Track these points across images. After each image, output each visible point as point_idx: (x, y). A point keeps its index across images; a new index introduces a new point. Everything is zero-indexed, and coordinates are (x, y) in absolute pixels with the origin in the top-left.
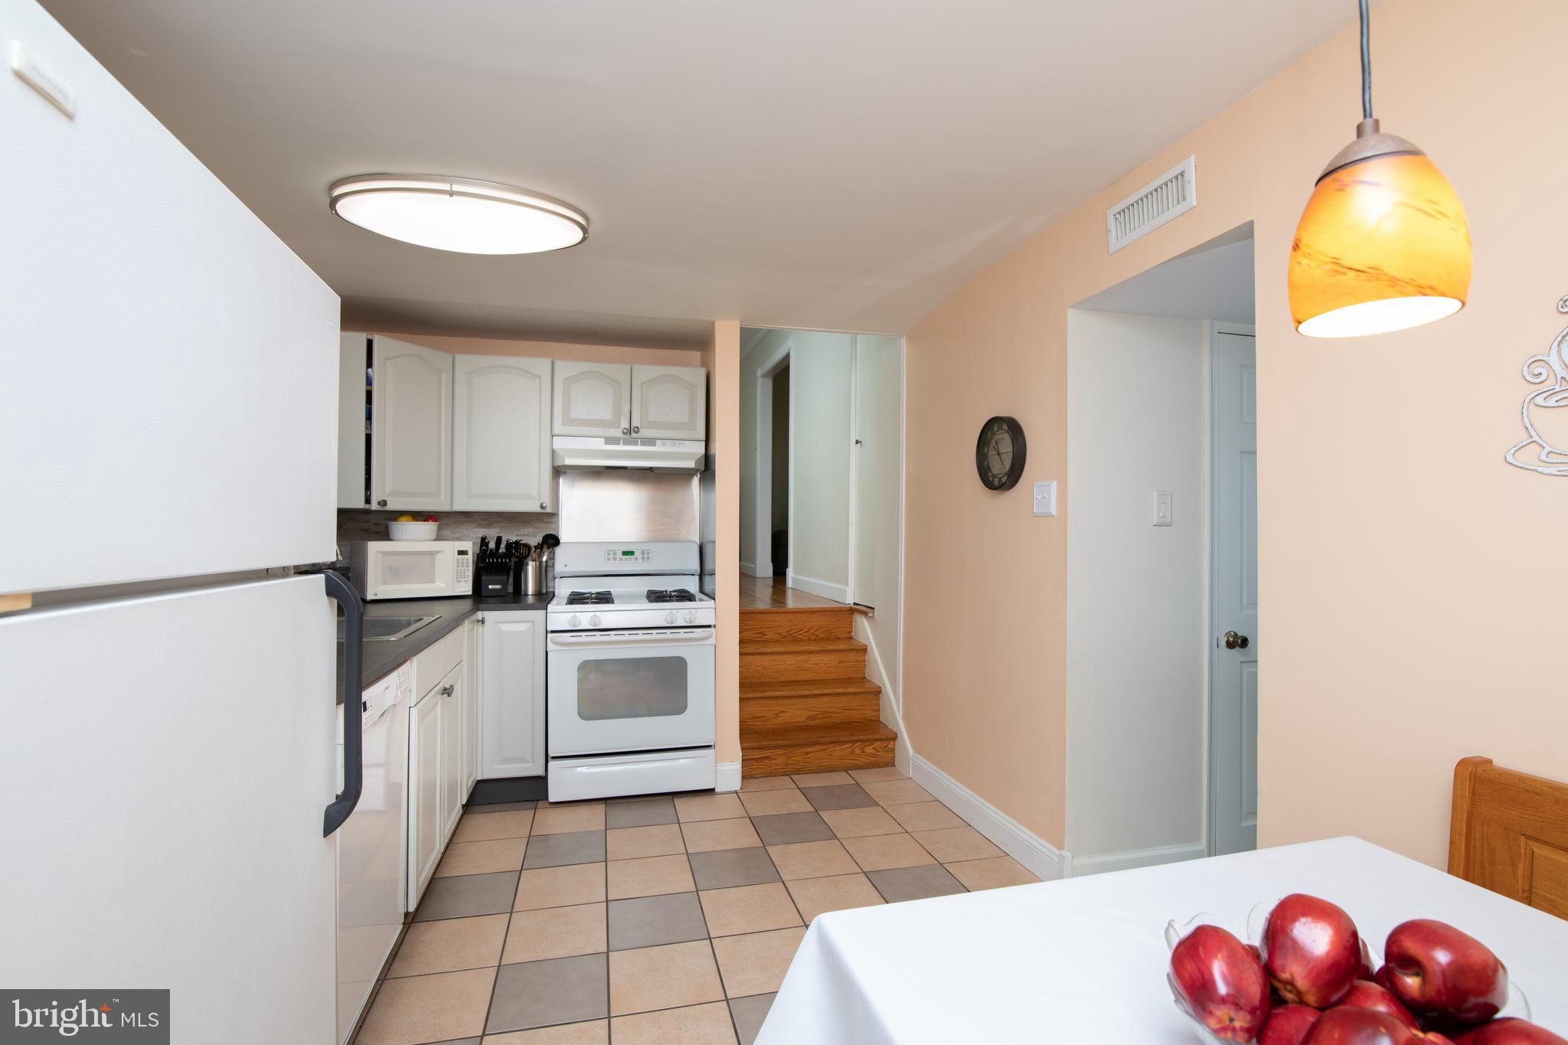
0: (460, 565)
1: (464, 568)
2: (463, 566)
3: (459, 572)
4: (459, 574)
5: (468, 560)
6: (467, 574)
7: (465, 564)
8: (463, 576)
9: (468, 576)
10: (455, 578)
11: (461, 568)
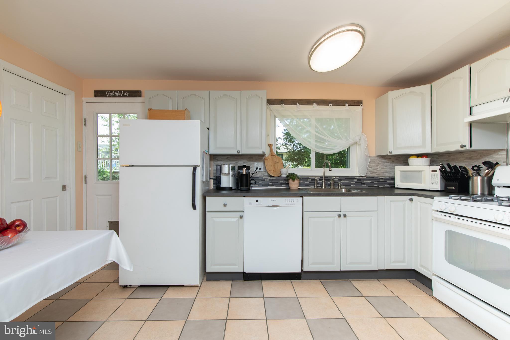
0: (433, 176)
1: (435, 178)
2: (434, 177)
3: (432, 179)
4: (433, 181)
5: (437, 174)
6: (437, 181)
7: (436, 176)
8: (434, 182)
9: (437, 182)
10: (430, 183)
11: (433, 178)
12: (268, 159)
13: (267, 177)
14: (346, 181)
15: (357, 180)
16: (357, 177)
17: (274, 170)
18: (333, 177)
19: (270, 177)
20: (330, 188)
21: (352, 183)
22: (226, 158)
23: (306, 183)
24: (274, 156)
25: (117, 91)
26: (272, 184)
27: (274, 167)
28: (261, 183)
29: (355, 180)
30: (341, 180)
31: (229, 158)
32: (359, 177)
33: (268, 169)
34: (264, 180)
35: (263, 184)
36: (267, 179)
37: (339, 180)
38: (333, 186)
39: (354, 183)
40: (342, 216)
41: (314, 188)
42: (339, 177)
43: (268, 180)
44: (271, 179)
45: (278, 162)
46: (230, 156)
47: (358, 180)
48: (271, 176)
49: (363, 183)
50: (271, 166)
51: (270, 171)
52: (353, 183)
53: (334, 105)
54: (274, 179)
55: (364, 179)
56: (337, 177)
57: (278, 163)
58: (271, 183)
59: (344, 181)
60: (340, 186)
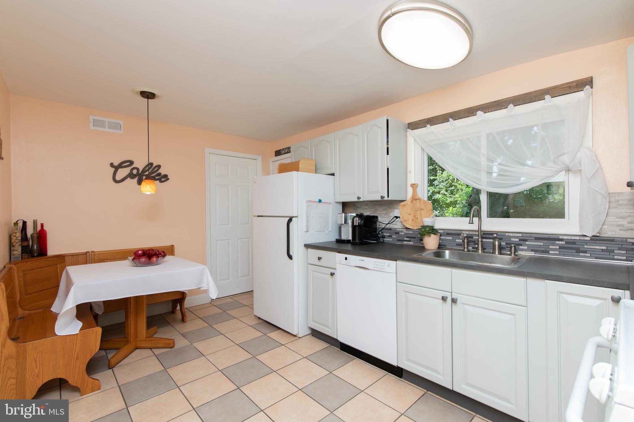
12: (405, 205)
13: (402, 230)
14: (536, 243)
15: (564, 243)
16: (565, 237)
17: (413, 220)
18: (507, 234)
19: (405, 230)
20: (492, 253)
21: (551, 247)
22: (365, 205)
23: (457, 241)
24: (418, 201)
25: (286, 148)
26: (408, 239)
27: (415, 216)
28: (395, 236)
29: (560, 243)
30: (526, 240)
31: (368, 205)
32: (569, 238)
33: (404, 219)
34: (397, 233)
35: (398, 239)
36: (402, 232)
37: (520, 240)
38: (498, 250)
39: (558, 247)
40: (449, 300)
41: (463, 250)
42: (520, 235)
43: (403, 234)
44: (407, 232)
45: (423, 208)
46: (368, 202)
47: (566, 243)
48: (407, 228)
49: (581, 249)
50: (410, 214)
51: (406, 221)
52: (554, 247)
53: (517, 105)
54: (410, 232)
55: (586, 242)
56: (516, 235)
57: (423, 211)
58: (407, 237)
59: (532, 243)
60: (513, 251)
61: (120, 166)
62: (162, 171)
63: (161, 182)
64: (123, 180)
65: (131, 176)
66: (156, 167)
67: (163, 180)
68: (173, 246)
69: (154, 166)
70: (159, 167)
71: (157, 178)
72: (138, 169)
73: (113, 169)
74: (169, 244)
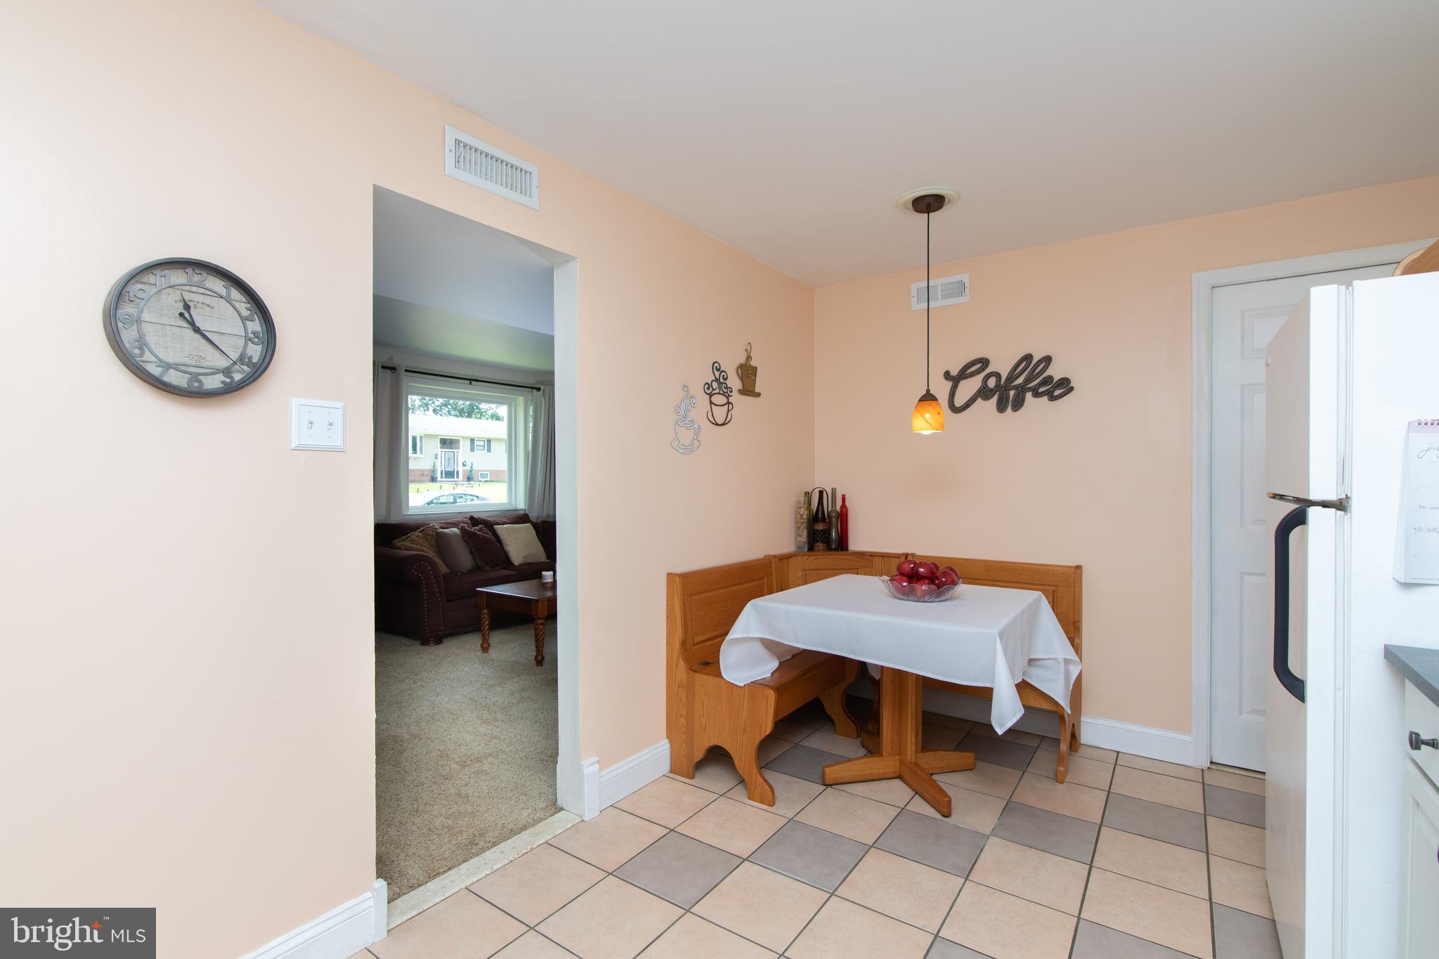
61: (964, 374)
62: (1056, 372)
63: (1053, 398)
64: (967, 405)
65: (984, 393)
66: (1040, 362)
67: (1057, 393)
68: (1079, 568)
69: (1035, 360)
70: (1047, 360)
71: (1041, 390)
72: (998, 375)
73: (950, 384)
74: (1073, 563)
